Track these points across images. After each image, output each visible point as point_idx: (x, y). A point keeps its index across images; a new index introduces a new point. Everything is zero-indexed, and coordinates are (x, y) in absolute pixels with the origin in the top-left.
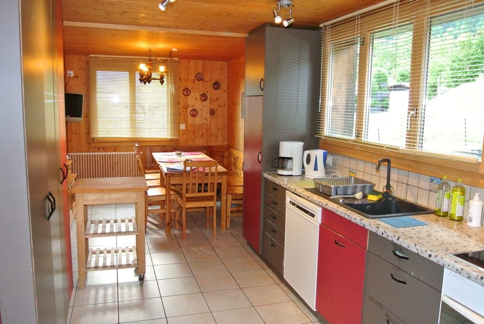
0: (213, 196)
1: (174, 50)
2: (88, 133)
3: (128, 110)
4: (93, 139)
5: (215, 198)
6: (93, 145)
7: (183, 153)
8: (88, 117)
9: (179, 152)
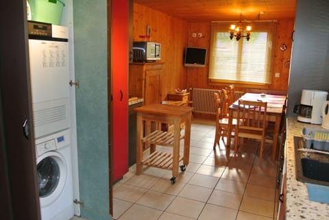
0: (261, 131)
1: (262, 13)
2: (208, 76)
3: (236, 61)
4: (211, 79)
5: (263, 133)
6: (210, 84)
7: (267, 95)
8: (208, 65)
9: (263, 94)
